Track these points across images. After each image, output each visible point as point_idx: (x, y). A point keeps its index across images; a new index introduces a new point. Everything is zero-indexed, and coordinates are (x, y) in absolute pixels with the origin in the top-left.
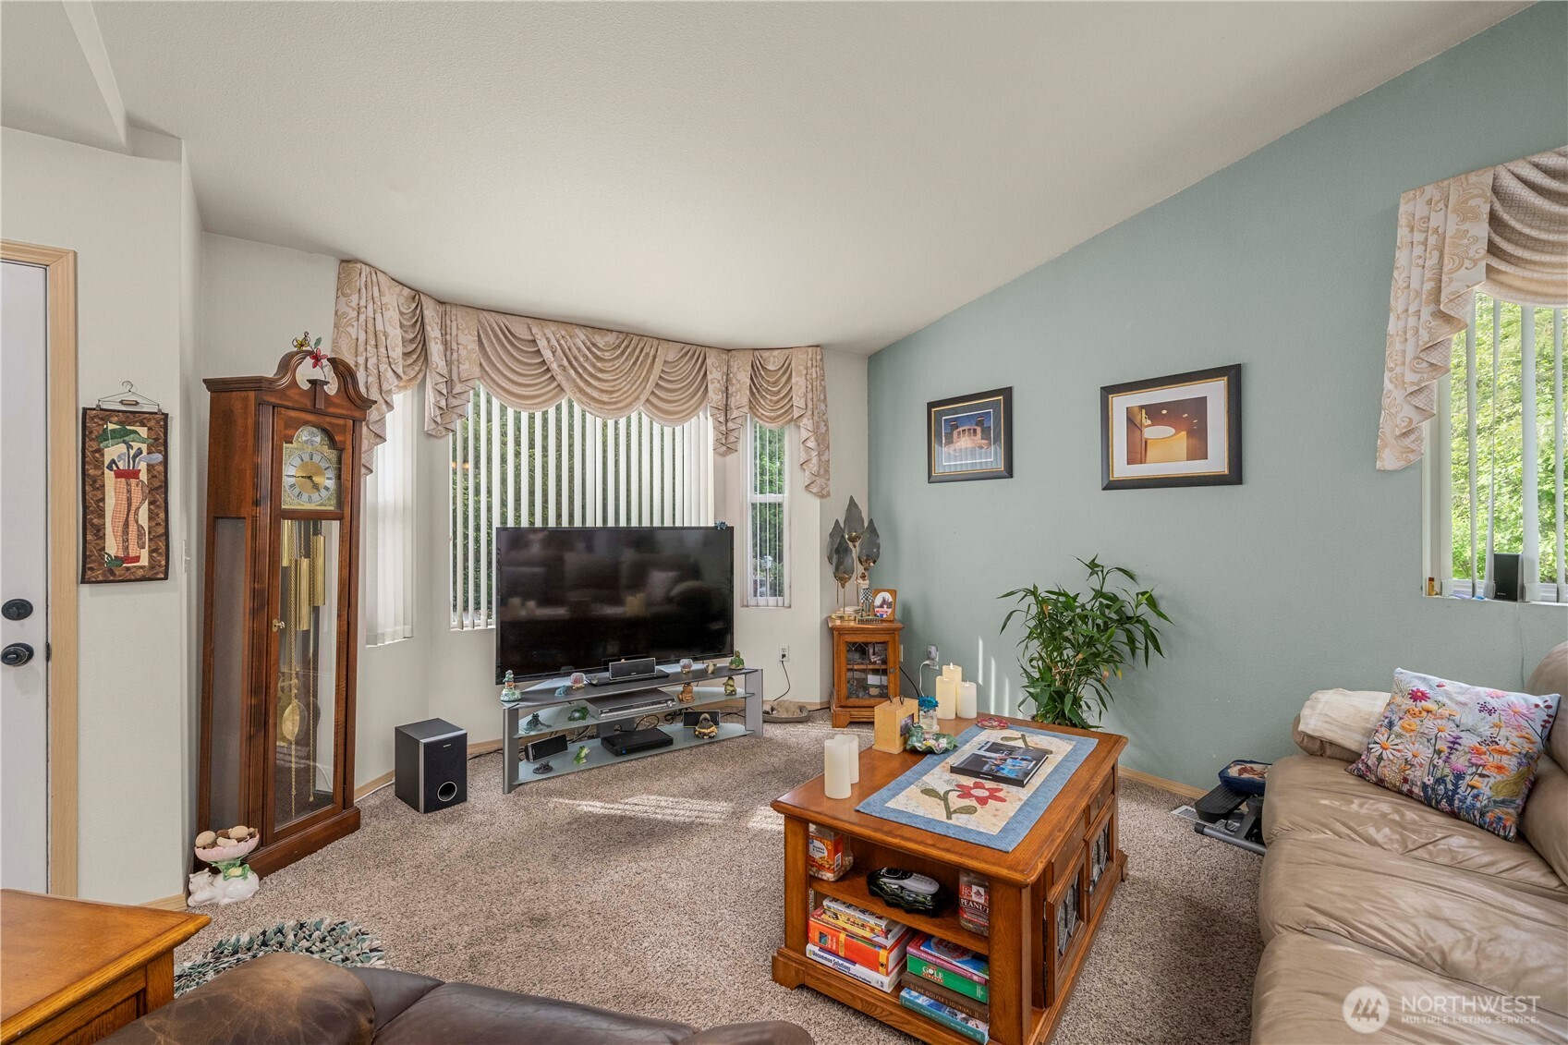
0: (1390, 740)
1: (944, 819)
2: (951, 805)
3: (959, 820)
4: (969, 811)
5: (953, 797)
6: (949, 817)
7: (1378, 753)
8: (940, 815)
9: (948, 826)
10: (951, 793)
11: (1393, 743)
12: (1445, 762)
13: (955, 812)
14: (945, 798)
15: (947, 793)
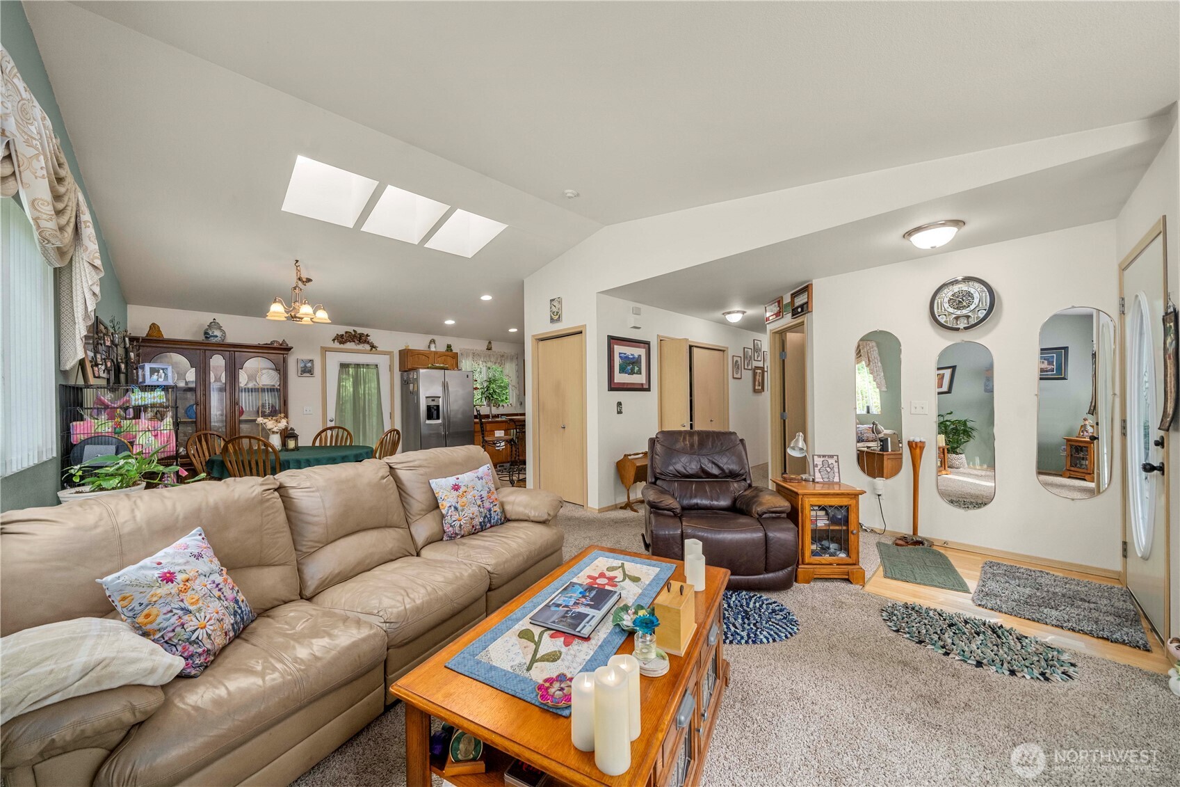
0: (199, 619)
1: (625, 563)
2: (621, 571)
3: (617, 563)
4: (611, 569)
5: (620, 577)
6: (623, 564)
7: (205, 635)
8: (628, 565)
9: (623, 559)
10: (621, 580)
11: (203, 618)
12: (226, 600)
13: (619, 567)
14: (625, 575)
15: (624, 580)
